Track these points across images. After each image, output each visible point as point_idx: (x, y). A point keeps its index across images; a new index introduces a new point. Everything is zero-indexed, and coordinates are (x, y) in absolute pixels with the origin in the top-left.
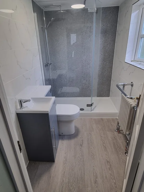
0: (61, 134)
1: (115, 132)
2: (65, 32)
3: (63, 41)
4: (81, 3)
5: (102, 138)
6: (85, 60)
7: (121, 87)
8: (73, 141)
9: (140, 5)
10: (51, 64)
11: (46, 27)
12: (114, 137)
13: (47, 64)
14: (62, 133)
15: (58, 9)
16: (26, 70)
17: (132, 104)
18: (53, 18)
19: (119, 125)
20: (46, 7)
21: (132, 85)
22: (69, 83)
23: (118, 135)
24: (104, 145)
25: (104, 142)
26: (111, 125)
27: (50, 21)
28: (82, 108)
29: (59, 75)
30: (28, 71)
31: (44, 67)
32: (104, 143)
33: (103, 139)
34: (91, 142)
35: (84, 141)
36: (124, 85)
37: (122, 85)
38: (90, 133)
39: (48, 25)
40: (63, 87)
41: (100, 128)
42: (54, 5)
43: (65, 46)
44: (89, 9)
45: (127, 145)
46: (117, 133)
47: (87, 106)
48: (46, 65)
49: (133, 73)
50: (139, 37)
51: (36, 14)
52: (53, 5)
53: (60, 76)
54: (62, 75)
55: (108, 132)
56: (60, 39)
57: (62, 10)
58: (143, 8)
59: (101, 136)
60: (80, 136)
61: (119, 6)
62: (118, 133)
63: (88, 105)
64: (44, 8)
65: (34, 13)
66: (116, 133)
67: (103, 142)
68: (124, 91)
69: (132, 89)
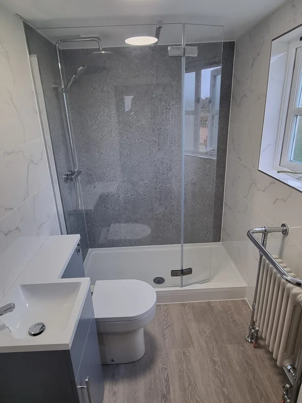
0: (109, 362)
1: (247, 345)
2: (112, 98)
3: (108, 118)
4: (150, 35)
5: (217, 367)
6: (160, 160)
7: (259, 237)
8: (141, 385)
9: (289, 42)
10: (79, 173)
11: (66, 87)
12: (247, 363)
13: (70, 175)
14: (113, 361)
15: (93, 46)
16: (6, 209)
17: (299, 294)
18: (81, 68)
19: (257, 328)
20: (64, 40)
21: (285, 232)
22: (125, 214)
23: (256, 355)
24: (223, 393)
25: (222, 380)
26: (234, 321)
27: (75, 74)
28: (159, 276)
29: (101, 197)
30: (11, 209)
31: (62, 182)
32: (223, 385)
33: (219, 370)
34: (190, 384)
35: (170, 382)
36: (265, 233)
37: (259, 232)
38: (184, 353)
39: (71, 82)
40: (112, 225)
41: (207, 333)
42: (82, 36)
43: (114, 130)
44: (169, 48)
45: (287, 395)
46: (252, 346)
47: (172, 276)
48: (68, 178)
49: (285, 201)
50: (290, 112)
51: (35, 59)
52: (80, 36)
53: (103, 199)
54: (108, 196)
55: (229, 346)
56: (100, 115)
57: (104, 49)
58: (296, 49)
59: (214, 361)
60: (159, 365)
61: (234, 42)
62: (255, 347)
63: (174, 273)
64: (59, 43)
65: (32, 55)
66: (249, 348)
67: (220, 381)
68: (265, 247)
69: (286, 242)
